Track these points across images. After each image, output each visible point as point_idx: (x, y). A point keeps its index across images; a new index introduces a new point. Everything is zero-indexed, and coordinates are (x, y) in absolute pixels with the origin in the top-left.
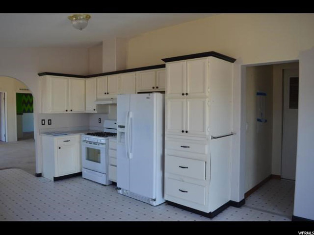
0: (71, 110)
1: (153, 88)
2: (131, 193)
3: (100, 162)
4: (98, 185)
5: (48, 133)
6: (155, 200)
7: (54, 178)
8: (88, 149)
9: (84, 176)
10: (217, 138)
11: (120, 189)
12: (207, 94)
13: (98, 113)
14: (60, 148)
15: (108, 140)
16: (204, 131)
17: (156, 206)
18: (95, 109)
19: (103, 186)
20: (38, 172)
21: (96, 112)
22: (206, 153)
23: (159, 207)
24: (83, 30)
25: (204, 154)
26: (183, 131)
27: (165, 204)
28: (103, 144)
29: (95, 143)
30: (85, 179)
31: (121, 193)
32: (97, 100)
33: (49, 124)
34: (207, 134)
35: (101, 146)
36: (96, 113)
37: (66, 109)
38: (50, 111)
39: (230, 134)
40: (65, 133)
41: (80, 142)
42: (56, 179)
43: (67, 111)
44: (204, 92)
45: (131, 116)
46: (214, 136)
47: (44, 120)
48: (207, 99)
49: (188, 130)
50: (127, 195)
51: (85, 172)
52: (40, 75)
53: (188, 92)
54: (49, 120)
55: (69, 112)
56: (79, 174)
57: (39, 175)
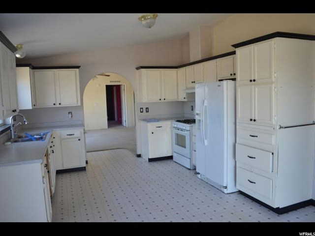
0: (164, 99)
1: (231, 75)
2: (207, 179)
3: (185, 147)
4: (184, 169)
5: (144, 120)
6: (226, 188)
7: (149, 159)
8: (177, 135)
9: (174, 159)
10: (285, 128)
11: (199, 173)
12: (273, 80)
13: (187, 101)
14: (153, 133)
15: (192, 126)
16: (270, 120)
17: (228, 194)
18: (185, 97)
19: (188, 170)
20: (138, 153)
21: (186, 100)
22: (273, 144)
23: (230, 195)
24: (152, 28)
25: (271, 144)
26: (251, 120)
27: (237, 193)
28: (187, 131)
29: (182, 130)
30: (175, 162)
31: (200, 177)
32: (187, 89)
33: (147, 112)
34: (274, 123)
35: (186, 132)
36: (185, 102)
37: (159, 98)
38: (145, 100)
39: (312, 123)
40: (158, 120)
41: (171, 128)
42: (151, 160)
43: (160, 100)
44: (270, 77)
45: (206, 104)
46: (282, 125)
47: (142, 108)
48: (273, 85)
49: (256, 119)
50: (203, 179)
51: (175, 155)
52: (138, 68)
53: (256, 79)
54: (146, 108)
55: (163, 100)
56: (171, 158)
57: (139, 156)
